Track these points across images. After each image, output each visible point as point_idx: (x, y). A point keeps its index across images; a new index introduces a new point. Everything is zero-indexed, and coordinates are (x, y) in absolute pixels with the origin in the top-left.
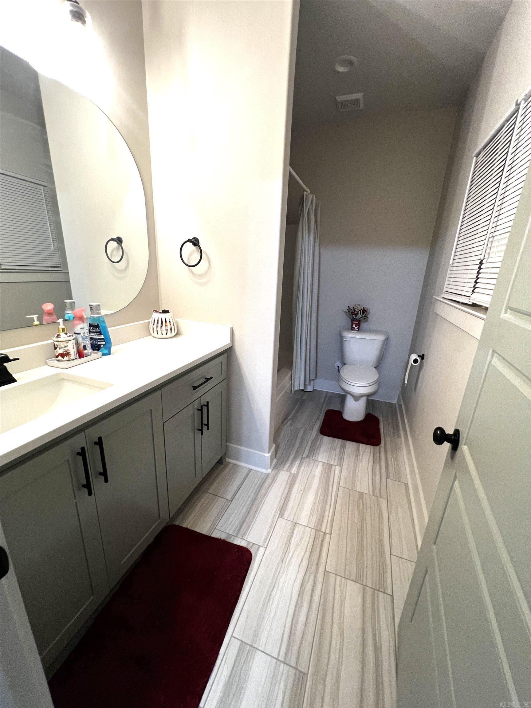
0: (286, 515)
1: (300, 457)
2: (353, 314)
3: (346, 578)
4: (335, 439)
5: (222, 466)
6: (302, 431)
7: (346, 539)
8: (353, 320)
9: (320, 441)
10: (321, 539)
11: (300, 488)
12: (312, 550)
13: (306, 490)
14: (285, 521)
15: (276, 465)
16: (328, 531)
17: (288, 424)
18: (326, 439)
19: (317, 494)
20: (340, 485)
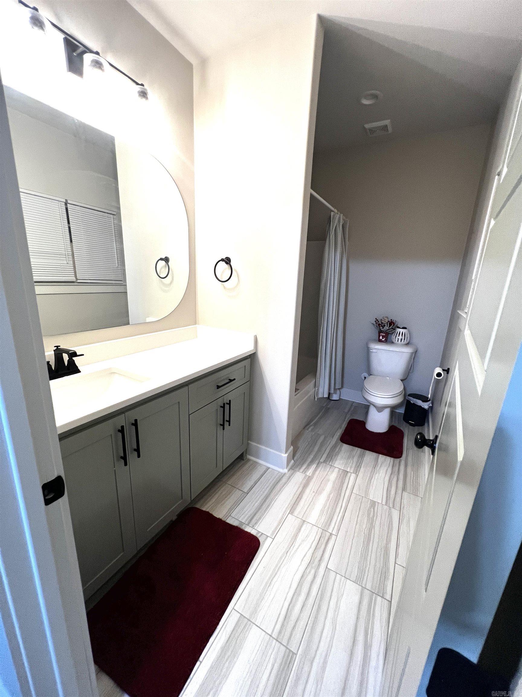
0: (296, 513)
1: (317, 462)
2: (380, 326)
3: (346, 578)
4: (354, 448)
5: (243, 462)
6: (322, 438)
7: (351, 541)
8: (380, 332)
9: (339, 449)
10: (326, 538)
11: (312, 490)
12: (316, 546)
13: (318, 492)
14: (294, 518)
15: (293, 466)
16: (334, 533)
17: (310, 429)
18: (346, 447)
19: (329, 497)
20: (353, 492)
